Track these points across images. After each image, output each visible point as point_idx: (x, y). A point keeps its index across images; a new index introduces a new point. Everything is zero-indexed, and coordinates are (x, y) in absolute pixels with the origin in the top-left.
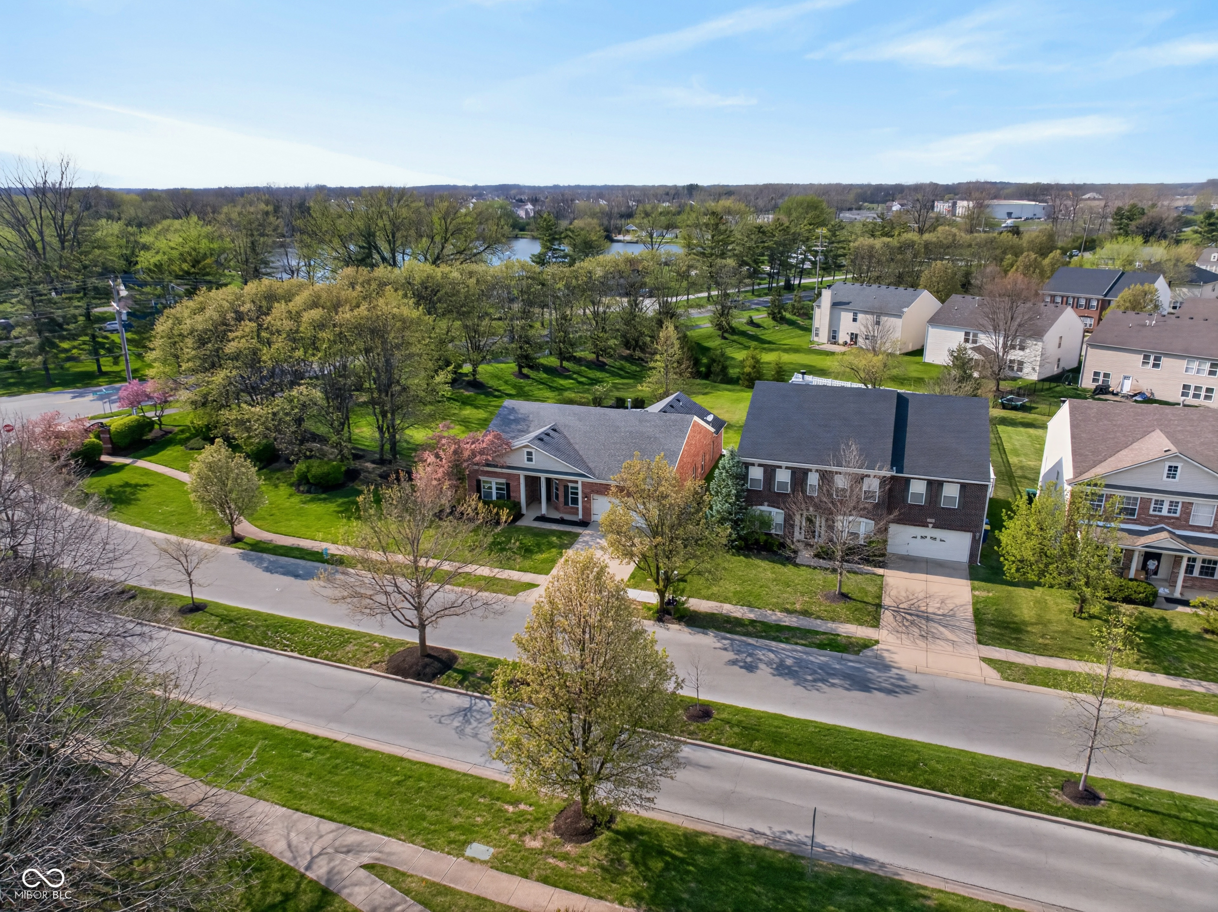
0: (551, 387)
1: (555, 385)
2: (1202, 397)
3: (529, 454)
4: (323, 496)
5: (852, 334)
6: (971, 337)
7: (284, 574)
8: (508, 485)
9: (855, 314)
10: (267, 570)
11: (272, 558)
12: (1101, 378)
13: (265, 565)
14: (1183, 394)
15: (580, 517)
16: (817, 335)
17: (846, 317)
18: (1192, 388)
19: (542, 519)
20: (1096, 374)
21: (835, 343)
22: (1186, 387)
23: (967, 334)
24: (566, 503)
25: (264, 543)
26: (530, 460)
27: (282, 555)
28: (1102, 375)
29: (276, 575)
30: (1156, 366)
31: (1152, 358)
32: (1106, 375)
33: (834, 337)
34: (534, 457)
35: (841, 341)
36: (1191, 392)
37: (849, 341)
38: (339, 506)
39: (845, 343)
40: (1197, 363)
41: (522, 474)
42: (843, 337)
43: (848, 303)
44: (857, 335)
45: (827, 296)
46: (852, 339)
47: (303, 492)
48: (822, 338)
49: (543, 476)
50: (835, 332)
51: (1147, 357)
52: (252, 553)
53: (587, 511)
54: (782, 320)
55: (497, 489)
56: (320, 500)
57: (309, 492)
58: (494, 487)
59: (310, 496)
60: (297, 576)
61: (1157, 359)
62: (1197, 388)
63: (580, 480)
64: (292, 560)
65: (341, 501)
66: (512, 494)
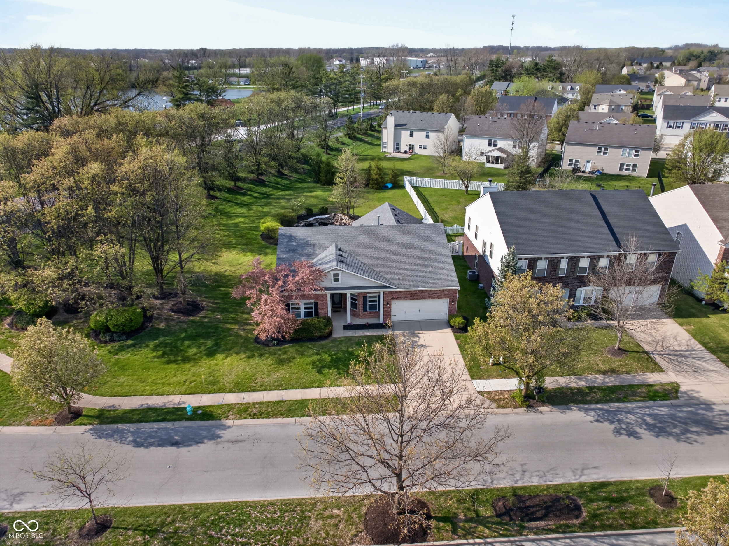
0: (238, 204)
1: (239, 202)
2: (631, 170)
3: (336, 275)
4: (130, 342)
5: (410, 145)
6: (493, 143)
7: (159, 445)
8: (316, 304)
9: (411, 132)
10: (138, 444)
11: (132, 427)
12: (574, 163)
13: (131, 438)
14: (621, 169)
15: (381, 321)
16: (385, 147)
17: (405, 134)
18: (625, 165)
19: (347, 327)
20: (571, 161)
21: (399, 152)
22: (622, 165)
23: (490, 141)
24: (365, 310)
25: (109, 411)
26: (336, 280)
27: (139, 421)
28: (574, 161)
29: (152, 448)
30: (605, 153)
31: (603, 149)
32: (577, 161)
33: (397, 148)
34: (340, 278)
35: (403, 151)
36: (625, 167)
37: (408, 150)
38: (153, 350)
39: (406, 152)
40: (628, 150)
41: (329, 293)
42: (404, 147)
43: (405, 125)
44: (413, 146)
45: (391, 121)
46: (410, 149)
47: (106, 342)
48: (390, 149)
49: (348, 293)
50: (397, 145)
51: (600, 149)
52: (104, 427)
53: (388, 315)
54: (355, 139)
55: (305, 308)
56: (129, 347)
57: (112, 340)
58: (302, 307)
59: (116, 345)
60: (176, 444)
61: (606, 149)
62: (628, 165)
63: (382, 291)
64: (156, 425)
65: (151, 344)
66: (320, 311)
